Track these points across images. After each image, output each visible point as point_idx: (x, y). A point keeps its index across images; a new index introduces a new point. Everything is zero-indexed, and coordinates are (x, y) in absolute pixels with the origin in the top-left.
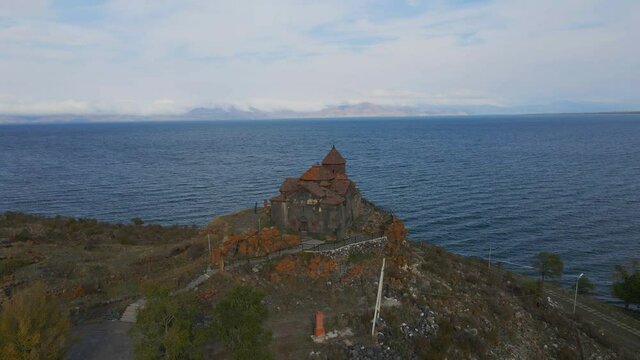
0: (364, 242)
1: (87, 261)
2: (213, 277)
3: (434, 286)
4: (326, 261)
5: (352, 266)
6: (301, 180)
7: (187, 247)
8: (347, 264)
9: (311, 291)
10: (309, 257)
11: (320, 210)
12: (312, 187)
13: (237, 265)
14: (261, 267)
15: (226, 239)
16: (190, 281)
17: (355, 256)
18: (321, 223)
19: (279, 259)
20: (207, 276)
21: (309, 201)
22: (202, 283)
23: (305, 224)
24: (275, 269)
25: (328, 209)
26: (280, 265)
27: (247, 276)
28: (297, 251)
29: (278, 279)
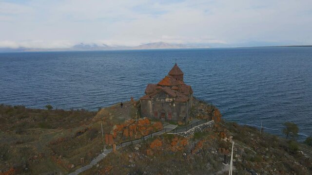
0: (202, 125)
1: (18, 143)
2: (109, 156)
3: (246, 151)
4: (182, 139)
5: (197, 141)
6: (158, 85)
7: (86, 130)
8: (194, 140)
9: (174, 161)
10: (171, 137)
11: (174, 105)
12: (167, 89)
13: (124, 145)
14: (140, 146)
15: (115, 127)
16: (92, 159)
17: (198, 135)
18: (175, 114)
19: (152, 140)
20: (104, 155)
21: (167, 100)
22: (102, 161)
23: (163, 114)
24: (149, 147)
25: (180, 105)
26: (153, 143)
27: (132, 153)
28: (162, 133)
29: (152, 153)
